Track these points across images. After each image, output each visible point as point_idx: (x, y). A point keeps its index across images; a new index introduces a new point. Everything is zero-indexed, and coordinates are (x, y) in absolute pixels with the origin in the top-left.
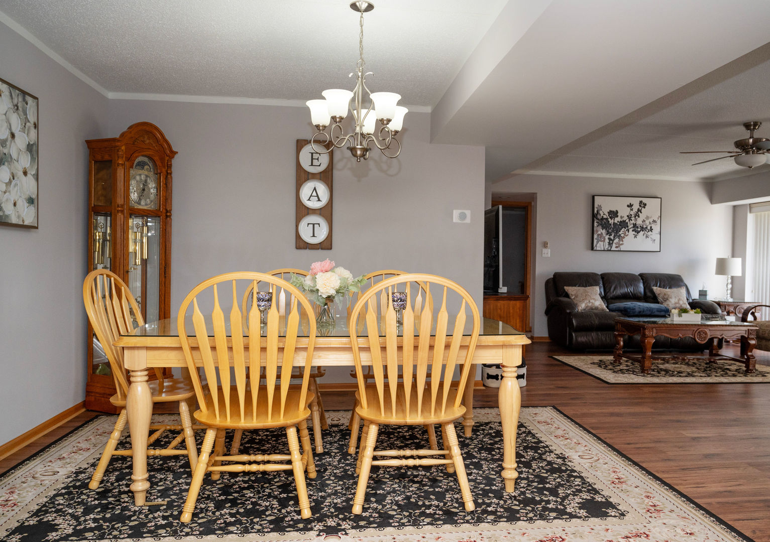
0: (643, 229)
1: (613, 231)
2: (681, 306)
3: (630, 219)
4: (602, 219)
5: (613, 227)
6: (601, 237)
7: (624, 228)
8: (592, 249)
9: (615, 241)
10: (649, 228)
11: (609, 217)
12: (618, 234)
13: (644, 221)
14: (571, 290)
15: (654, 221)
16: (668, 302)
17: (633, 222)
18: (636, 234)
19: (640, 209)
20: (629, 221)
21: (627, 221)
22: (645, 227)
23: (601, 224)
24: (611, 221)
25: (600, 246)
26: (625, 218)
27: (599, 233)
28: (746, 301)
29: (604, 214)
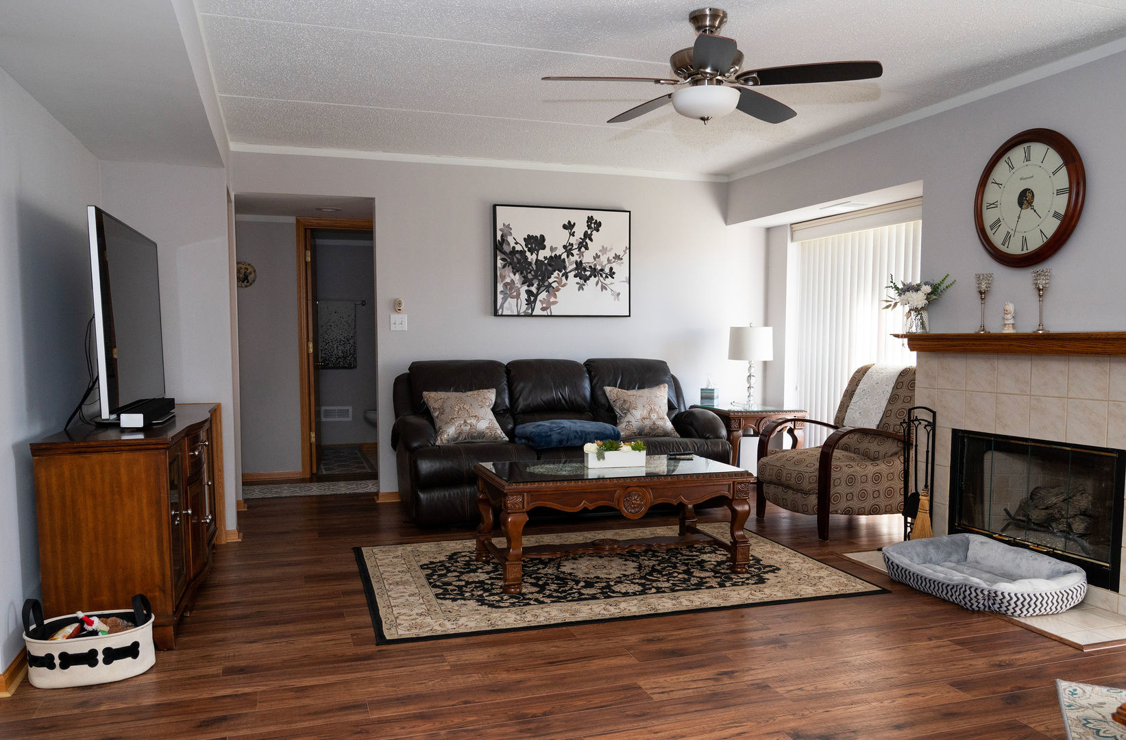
0: (595, 272)
1: (536, 277)
2: (654, 424)
3: (570, 254)
4: (514, 251)
5: (534, 267)
6: (511, 289)
7: (557, 272)
8: (496, 314)
9: (540, 297)
10: (607, 270)
11: (526, 249)
12: (546, 284)
13: (597, 257)
14: (434, 398)
15: (617, 257)
16: (629, 417)
17: (576, 258)
18: (582, 281)
19: (589, 232)
20: (568, 257)
21: (564, 256)
22: (599, 268)
23: (510, 264)
24: (531, 258)
25: (510, 307)
26: (560, 251)
27: (508, 280)
28: (785, 409)
29: (516, 243)
